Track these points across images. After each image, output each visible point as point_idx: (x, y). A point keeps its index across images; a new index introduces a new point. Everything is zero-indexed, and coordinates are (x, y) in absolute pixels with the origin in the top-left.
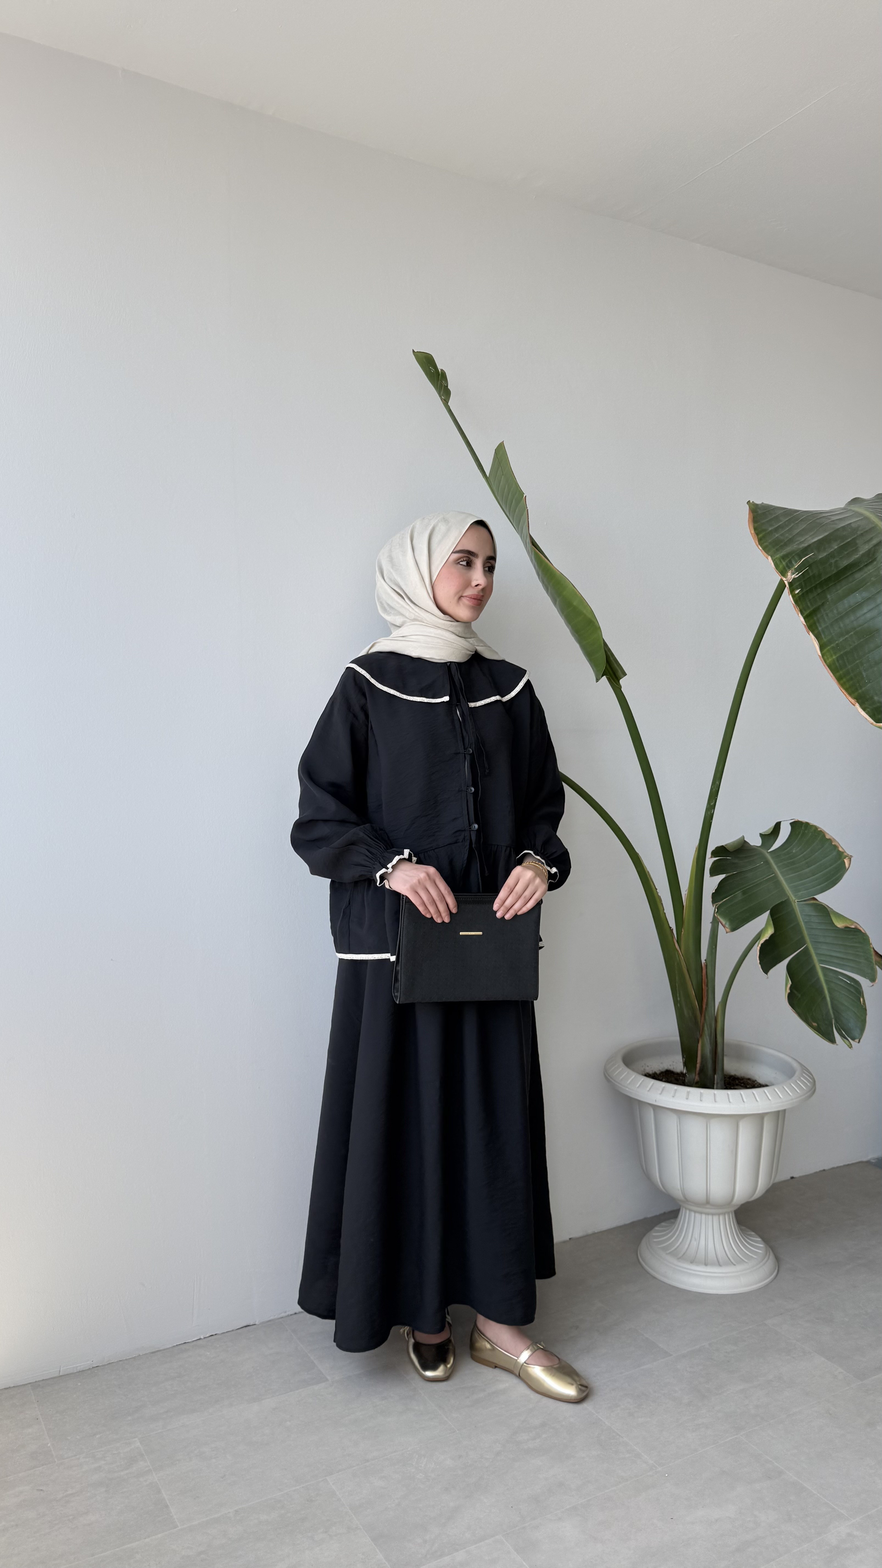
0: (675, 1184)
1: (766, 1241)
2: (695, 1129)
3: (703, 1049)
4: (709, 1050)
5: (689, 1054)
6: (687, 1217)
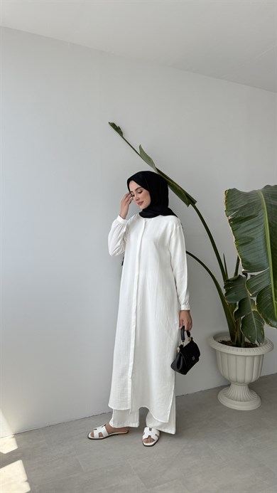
0: (227, 376)
1: (257, 394)
2: (232, 359)
3: (237, 335)
4: (239, 336)
5: (232, 336)
6: (233, 386)
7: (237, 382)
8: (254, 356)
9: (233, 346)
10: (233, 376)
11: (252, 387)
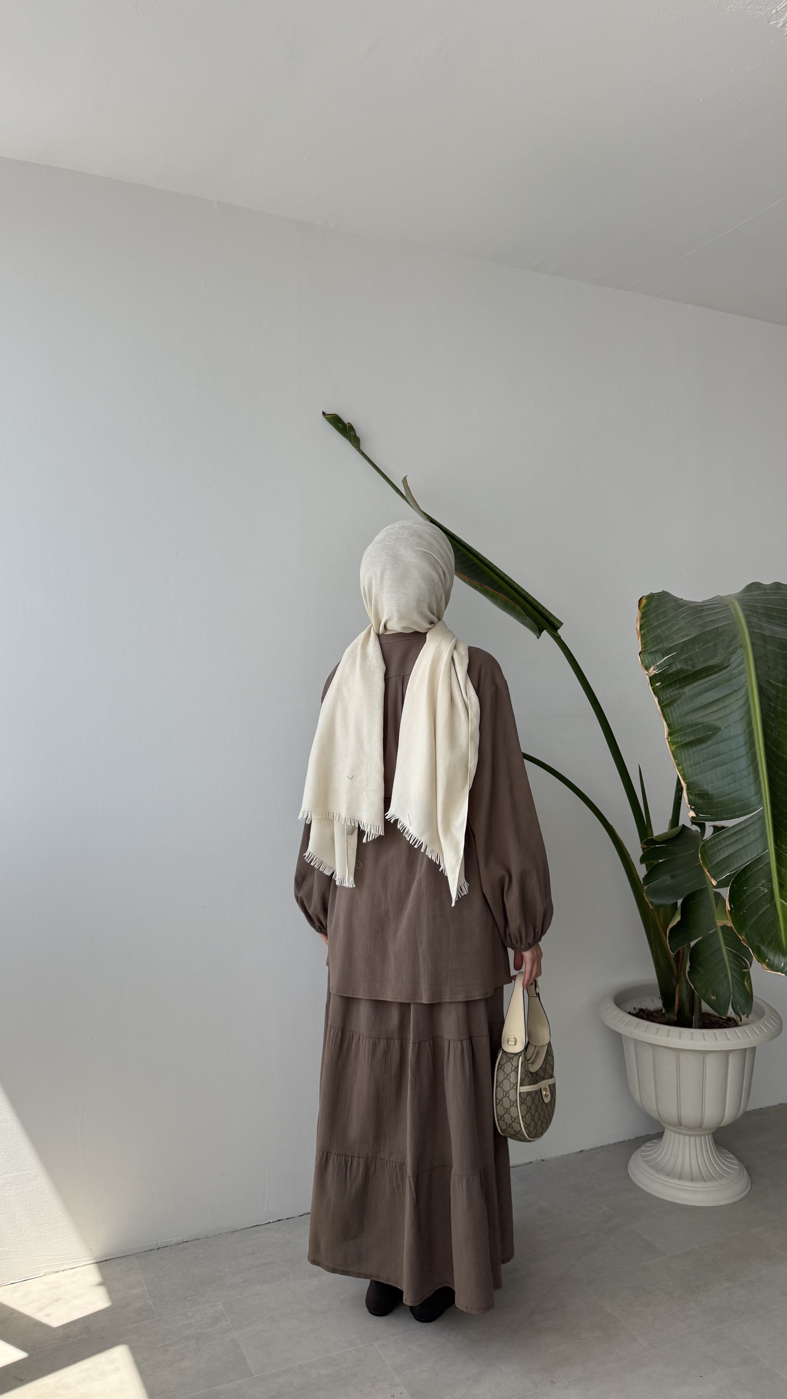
1: (739, 1160)
2: (666, 1059)
4: (684, 997)
5: (667, 997)
6: (669, 1136)
7: (680, 1125)
8: (727, 1053)
9: (669, 1023)
10: (669, 1110)
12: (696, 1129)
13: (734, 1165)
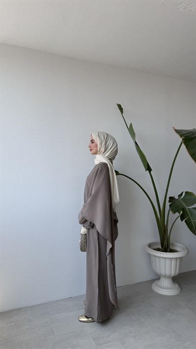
0: (158, 272)
1: (179, 284)
2: (162, 260)
3: (165, 243)
4: (166, 244)
5: (162, 244)
6: (162, 279)
7: (165, 276)
8: (177, 258)
9: (162, 251)
10: (163, 273)
11: (175, 279)
12: (169, 277)
13: (177, 286)
